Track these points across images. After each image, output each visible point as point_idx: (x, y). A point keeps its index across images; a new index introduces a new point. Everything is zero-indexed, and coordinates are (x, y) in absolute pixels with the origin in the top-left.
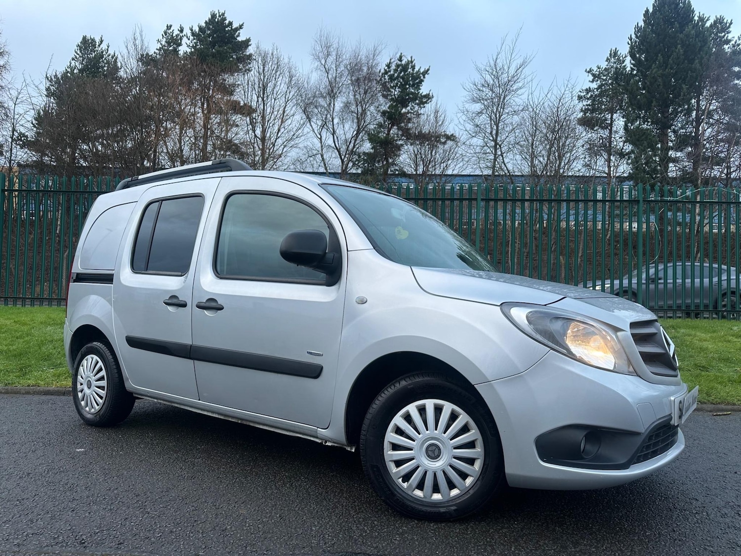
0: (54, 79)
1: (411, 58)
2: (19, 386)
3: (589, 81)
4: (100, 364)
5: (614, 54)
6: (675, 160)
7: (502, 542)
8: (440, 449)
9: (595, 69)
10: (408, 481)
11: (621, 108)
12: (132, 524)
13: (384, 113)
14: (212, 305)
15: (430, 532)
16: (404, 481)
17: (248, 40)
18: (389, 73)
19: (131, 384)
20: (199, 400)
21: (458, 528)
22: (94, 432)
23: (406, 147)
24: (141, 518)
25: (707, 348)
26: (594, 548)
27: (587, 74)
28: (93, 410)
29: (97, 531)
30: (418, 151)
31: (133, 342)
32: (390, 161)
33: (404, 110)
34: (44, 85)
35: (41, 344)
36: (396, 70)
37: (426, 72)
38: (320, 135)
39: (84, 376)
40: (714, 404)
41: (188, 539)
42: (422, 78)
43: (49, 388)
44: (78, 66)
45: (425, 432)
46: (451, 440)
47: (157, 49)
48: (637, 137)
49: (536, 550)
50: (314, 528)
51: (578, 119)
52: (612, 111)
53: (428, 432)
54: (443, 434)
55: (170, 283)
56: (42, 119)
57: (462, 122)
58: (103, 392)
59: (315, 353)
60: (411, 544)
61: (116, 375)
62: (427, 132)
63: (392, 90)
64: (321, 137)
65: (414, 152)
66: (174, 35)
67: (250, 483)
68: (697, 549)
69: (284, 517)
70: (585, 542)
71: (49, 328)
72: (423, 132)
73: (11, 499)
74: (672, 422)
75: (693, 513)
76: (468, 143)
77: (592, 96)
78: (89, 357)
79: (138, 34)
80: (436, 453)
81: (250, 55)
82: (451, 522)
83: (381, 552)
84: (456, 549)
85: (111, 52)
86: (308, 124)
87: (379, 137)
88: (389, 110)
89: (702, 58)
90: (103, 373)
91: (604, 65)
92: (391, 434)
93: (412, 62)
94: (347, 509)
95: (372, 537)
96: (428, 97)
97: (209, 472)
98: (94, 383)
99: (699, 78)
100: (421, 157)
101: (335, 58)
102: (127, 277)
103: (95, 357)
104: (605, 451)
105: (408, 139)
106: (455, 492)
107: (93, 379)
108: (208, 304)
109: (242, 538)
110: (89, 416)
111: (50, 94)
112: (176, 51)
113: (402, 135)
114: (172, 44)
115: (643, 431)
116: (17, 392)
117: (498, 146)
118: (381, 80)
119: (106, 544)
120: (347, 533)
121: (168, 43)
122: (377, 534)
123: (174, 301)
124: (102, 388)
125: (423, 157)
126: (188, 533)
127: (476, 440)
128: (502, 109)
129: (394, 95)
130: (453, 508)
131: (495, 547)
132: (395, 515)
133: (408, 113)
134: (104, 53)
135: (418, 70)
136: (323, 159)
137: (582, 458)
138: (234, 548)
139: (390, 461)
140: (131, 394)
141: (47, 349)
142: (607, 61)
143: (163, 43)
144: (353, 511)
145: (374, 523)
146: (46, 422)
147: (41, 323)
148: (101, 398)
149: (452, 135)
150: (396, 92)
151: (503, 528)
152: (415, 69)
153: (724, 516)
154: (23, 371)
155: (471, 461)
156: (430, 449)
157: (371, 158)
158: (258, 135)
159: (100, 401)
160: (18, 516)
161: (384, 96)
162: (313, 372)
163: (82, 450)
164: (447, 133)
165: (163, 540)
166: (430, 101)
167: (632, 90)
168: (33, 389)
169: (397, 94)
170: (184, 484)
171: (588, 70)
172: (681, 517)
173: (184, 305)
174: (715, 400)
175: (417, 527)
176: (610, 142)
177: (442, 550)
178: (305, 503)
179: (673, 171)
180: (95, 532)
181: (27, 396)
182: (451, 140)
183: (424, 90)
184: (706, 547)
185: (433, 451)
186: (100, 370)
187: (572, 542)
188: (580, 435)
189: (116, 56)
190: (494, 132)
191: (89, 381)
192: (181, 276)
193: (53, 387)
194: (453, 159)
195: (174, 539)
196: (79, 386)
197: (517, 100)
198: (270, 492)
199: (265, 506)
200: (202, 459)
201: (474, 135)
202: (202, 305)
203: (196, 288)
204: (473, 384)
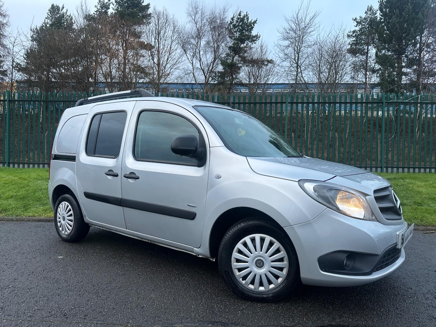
0: (35, 31)
1: (247, 13)
2: (24, 217)
3: (355, 26)
4: (70, 207)
5: (370, 9)
6: (406, 74)
7: (298, 315)
8: (263, 262)
9: (358, 18)
10: (245, 280)
11: (373, 43)
12: (92, 303)
13: (230, 48)
14: (132, 176)
15: (258, 309)
16: (243, 280)
17: (149, 5)
18: (233, 23)
19: (88, 219)
20: (126, 229)
21: (273, 306)
22: (67, 245)
23: (243, 68)
24: (96, 300)
25: (422, 192)
26: (351, 319)
27: (354, 21)
28: (66, 233)
29: (73, 308)
30: (251, 70)
31: (88, 195)
32: (234, 76)
33: (242, 46)
34: (30, 34)
35: (35, 192)
36: (237, 21)
37: (255, 22)
38: (192, 61)
39: (60, 213)
40: (425, 226)
41: (123, 313)
42: (253, 26)
43: (40, 218)
44: (49, 22)
45: (255, 253)
46: (270, 257)
47: (95, 11)
48: (383, 60)
49: (318, 320)
50: (193, 307)
51: (347, 49)
52: (368, 44)
53: (256, 253)
54: (265, 254)
55: (109, 162)
56: (30, 55)
57: (277, 52)
58: (72, 223)
59: (192, 206)
60: (247, 316)
61: (79, 214)
62: (256, 58)
63: (235, 34)
64: (193, 62)
65: (248, 71)
66: (105, 3)
67: (156, 278)
68: (410, 320)
69: (176, 300)
70: (346, 315)
71: (39, 182)
72: (254, 59)
73: (25, 288)
74: (397, 247)
75: (409, 297)
76: (280, 65)
77: (356, 35)
78: (63, 203)
79: (83, 3)
80: (261, 264)
81: (150, 14)
82: (270, 303)
83: (230, 322)
84: (272, 320)
85: (68, 14)
86: (185, 55)
87: (227, 62)
88: (233, 46)
89: (424, 11)
90: (71, 212)
91: (364, 16)
92: (236, 253)
93: (247, 15)
94: (211, 295)
95: (225, 312)
96: (257, 37)
97: (133, 271)
98: (67, 218)
99: (421, 24)
100: (253, 74)
101: (200, 15)
102: (83, 158)
103: (67, 203)
104: (358, 265)
105: (244, 63)
106: (272, 286)
107: (66, 215)
108: (130, 176)
109: (153, 312)
110: (64, 236)
111: (33, 39)
112: (106, 12)
113: (241, 61)
114: (104, 8)
115: (380, 253)
116: (23, 220)
117: (299, 67)
118: (228, 27)
119: (78, 316)
120: (211, 309)
121: (102, 7)
122: (228, 310)
123: (111, 173)
124: (71, 221)
125: (254, 74)
126: (123, 309)
127: (284, 257)
128: (301, 44)
129: (236, 36)
130: (270, 295)
131: (294, 318)
132: (238, 298)
133: (244, 47)
134: (65, 15)
135: (250, 21)
136: (194, 76)
137: (345, 269)
138: (148, 318)
139: (235, 268)
140: (87, 224)
141: (39, 194)
142: (365, 13)
143: (99, 7)
144: (215, 296)
145: (226, 303)
146: (40, 239)
147: (35, 179)
148: (71, 226)
149: (271, 60)
150: (237, 35)
151: (299, 306)
152: (248, 20)
153: (427, 299)
154: (26, 208)
155: (281, 269)
156: (258, 262)
157: (222, 75)
158: (155, 62)
159: (71, 228)
160: (29, 298)
161: (230, 37)
162: (191, 216)
163: (62, 257)
164: (268, 59)
165: (109, 313)
166: (258, 39)
167: (380, 31)
168: (32, 218)
169: (238, 36)
170: (119, 279)
171: (354, 19)
172: (402, 300)
174: (426, 224)
175: (250, 306)
176: (367, 63)
177: (264, 320)
178: (187, 291)
179: (404, 80)
180: (72, 308)
181: (29, 222)
182: (270, 63)
183: (254, 33)
184: (415, 319)
185: (260, 263)
186: (70, 210)
187: (339, 315)
188: (344, 256)
189: (71, 16)
190: (297, 58)
191: (64, 216)
192: (115, 158)
193: (43, 217)
194: (272, 75)
195: (115, 313)
196: (58, 219)
197: (310, 39)
198: (167, 283)
199: (165, 292)
200: (129, 263)
201: (284, 60)
202: (127, 176)
203: (123, 166)
204: (282, 227)
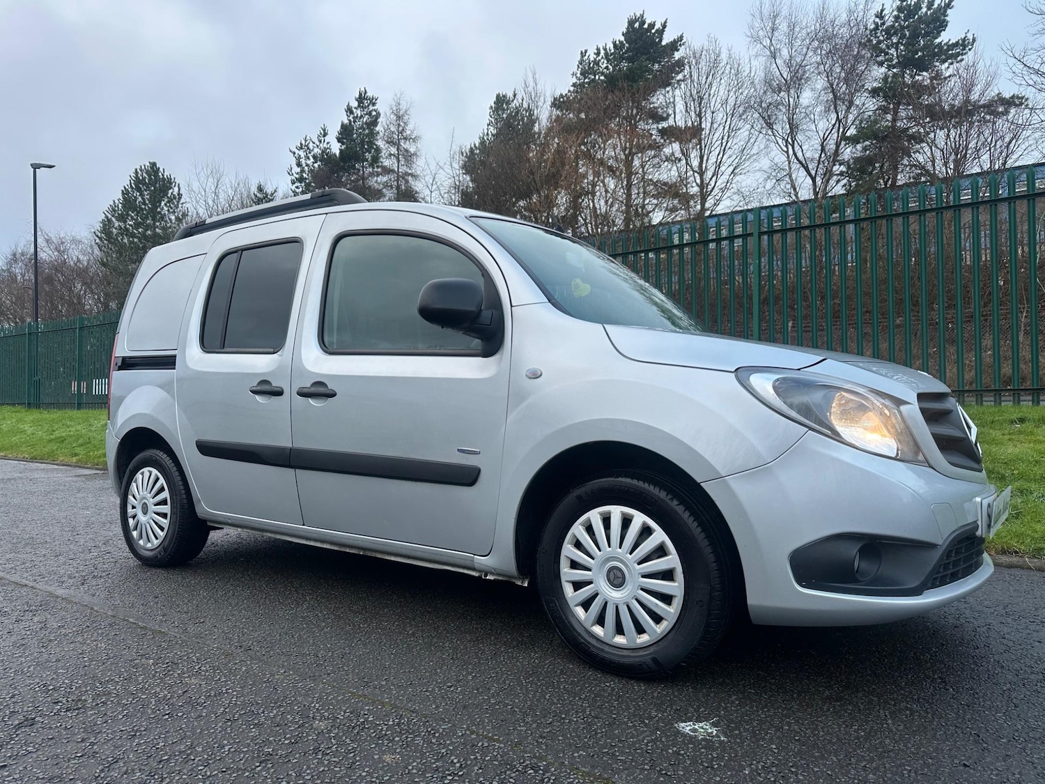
4: (162, 481)
14: (320, 391)
19: (205, 508)
20: (304, 525)
28: (149, 545)
31: (207, 449)
39: (137, 496)
55: (258, 364)
58: (165, 521)
59: (469, 451)
61: (184, 497)
74: (979, 533)
78: (146, 470)
90: (166, 494)
98: (152, 508)
102: (194, 357)
103: (155, 472)
104: (889, 569)
107: (151, 501)
108: (314, 390)
110: (145, 553)
115: (940, 542)
123: (265, 388)
124: (164, 516)
137: (856, 581)
140: (204, 522)
148: (162, 529)
159: (161, 533)
162: (467, 477)
173: (279, 393)
186: (162, 490)
188: (852, 550)
191: (145, 503)
192: (274, 353)
196: (130, 510)
202: (305, 390)
203: (295, 368)
204: (699, 482)
